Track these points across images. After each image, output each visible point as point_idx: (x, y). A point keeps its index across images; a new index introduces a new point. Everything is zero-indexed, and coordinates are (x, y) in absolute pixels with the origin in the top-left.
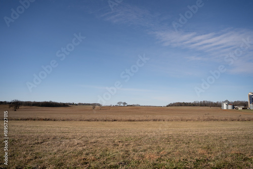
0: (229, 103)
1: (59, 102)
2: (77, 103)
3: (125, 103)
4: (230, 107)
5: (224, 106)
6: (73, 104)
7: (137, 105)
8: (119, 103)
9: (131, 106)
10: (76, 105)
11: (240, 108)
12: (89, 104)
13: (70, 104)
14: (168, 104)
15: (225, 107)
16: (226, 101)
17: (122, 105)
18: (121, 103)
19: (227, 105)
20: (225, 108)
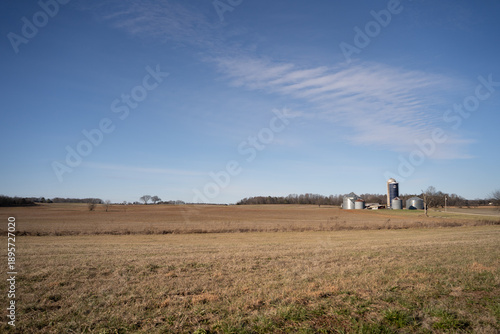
0: (356, 199)
1: (13, 196)
2: (51, 198)
3: (156, 199)
4: (358, 205)
5: (347, 204)
6: (43, 200)
7: (179, 202)
8: (143, 198)
9: (166, 203)
10: (50, 201)
11: (375, 207)
12: (78, 201)
13: (37, 200)
14: (239, 200)
15: (349, 204)
16: (352, 195)
17: (150, 201)
18: (148, 197)
19: (353, 201)
20: (349, 208)
